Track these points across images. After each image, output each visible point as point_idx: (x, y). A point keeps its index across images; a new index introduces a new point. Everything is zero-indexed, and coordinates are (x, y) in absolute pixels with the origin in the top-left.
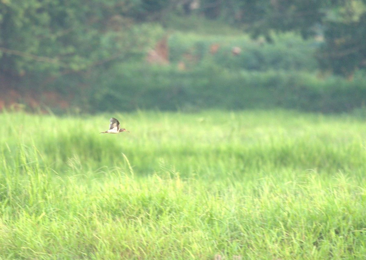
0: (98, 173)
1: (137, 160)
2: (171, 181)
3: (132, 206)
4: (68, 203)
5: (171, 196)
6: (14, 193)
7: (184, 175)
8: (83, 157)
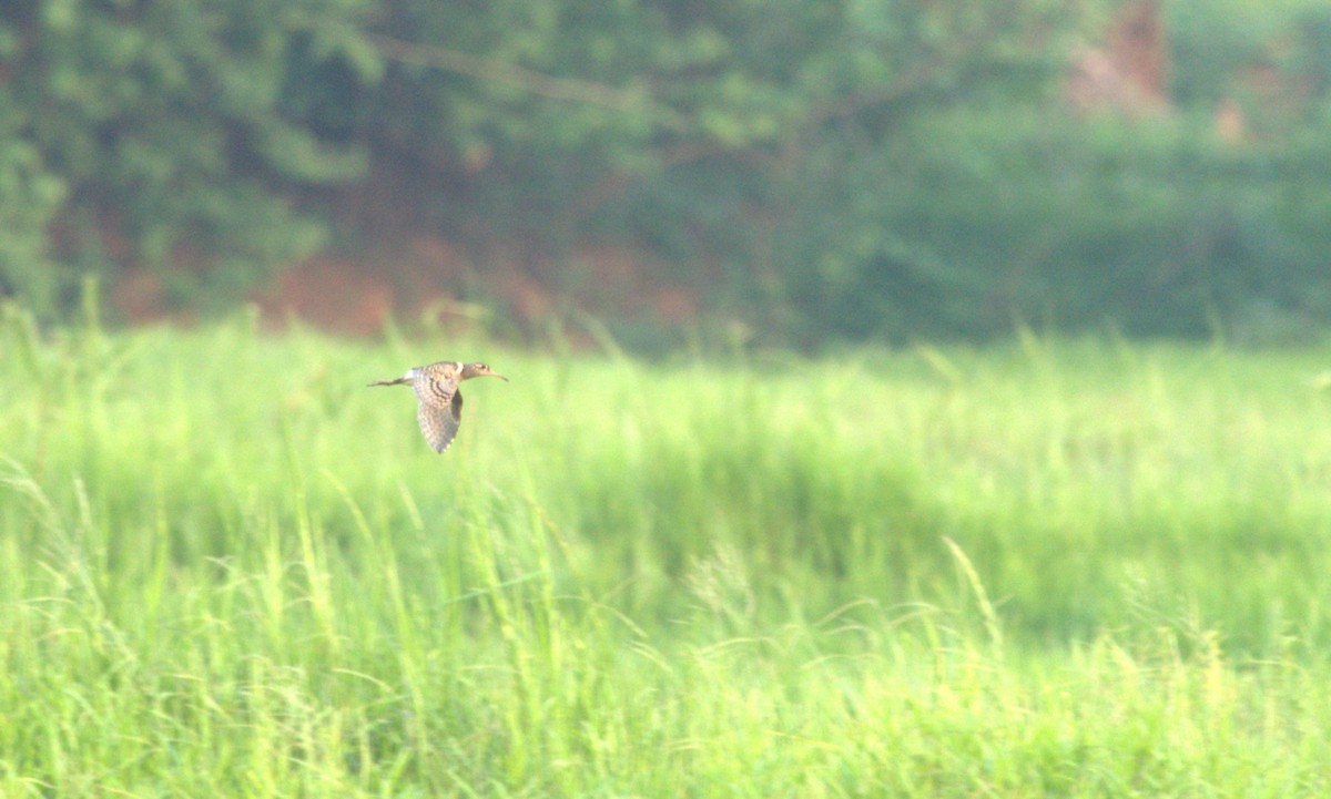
0: (833, 632)
1: (1015, 566)
2: (1179, 673)
3: (993, 790)
4: (691, 773)
5: (1182, 743)
6: (440, 723)
7: (1244, 644)
8: (761, 556)
